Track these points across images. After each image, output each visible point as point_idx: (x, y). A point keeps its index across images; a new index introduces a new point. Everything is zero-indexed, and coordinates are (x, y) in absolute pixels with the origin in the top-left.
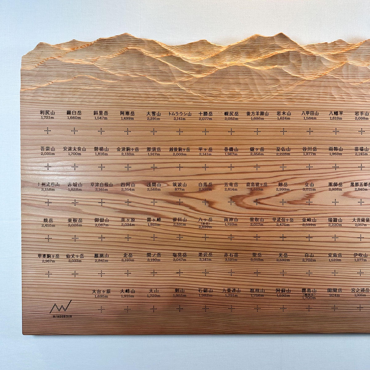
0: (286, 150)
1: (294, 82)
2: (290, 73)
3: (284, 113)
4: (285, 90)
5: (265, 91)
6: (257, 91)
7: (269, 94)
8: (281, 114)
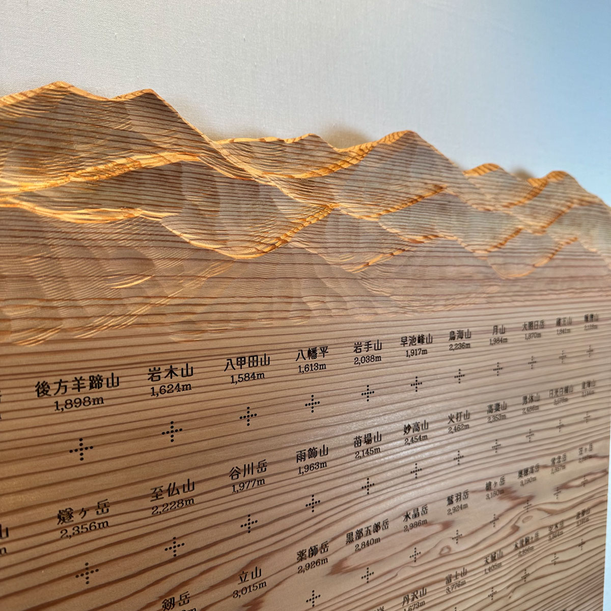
0: (181, 491)
1: (200, 268)
2: (186, 237)
3: (171, 372)
4: (173, 293)
5: (101, 302)
6: (72, 303)
7: (117, 310)
8: (162, 375)
